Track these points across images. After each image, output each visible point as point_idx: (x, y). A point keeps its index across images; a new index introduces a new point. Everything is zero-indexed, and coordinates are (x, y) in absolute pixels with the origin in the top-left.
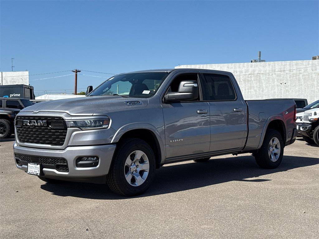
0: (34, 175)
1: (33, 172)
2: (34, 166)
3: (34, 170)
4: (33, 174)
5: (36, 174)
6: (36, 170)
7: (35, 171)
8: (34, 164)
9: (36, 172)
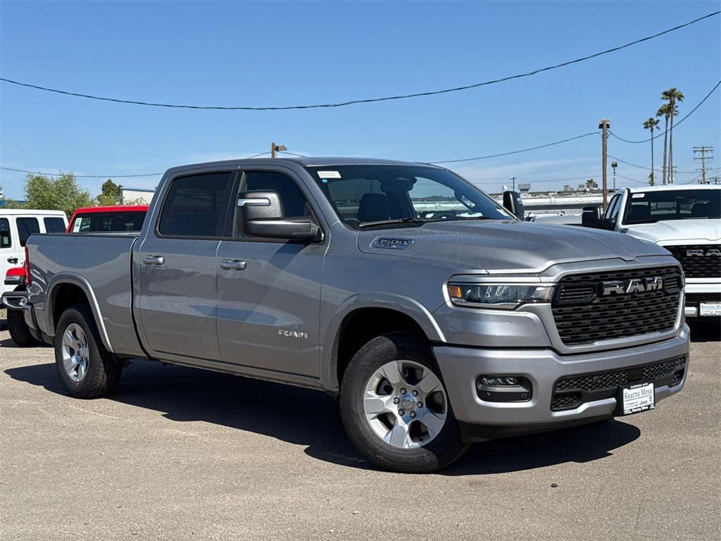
0: (642, 411)
1: (639, 406)
2: (639, 390)
3: (639, 400)
4: (640, 409)
5: (647, 408)
6: (644, 400)
7: (642, 403)
8: (639, 386)
9: (646, 402)
